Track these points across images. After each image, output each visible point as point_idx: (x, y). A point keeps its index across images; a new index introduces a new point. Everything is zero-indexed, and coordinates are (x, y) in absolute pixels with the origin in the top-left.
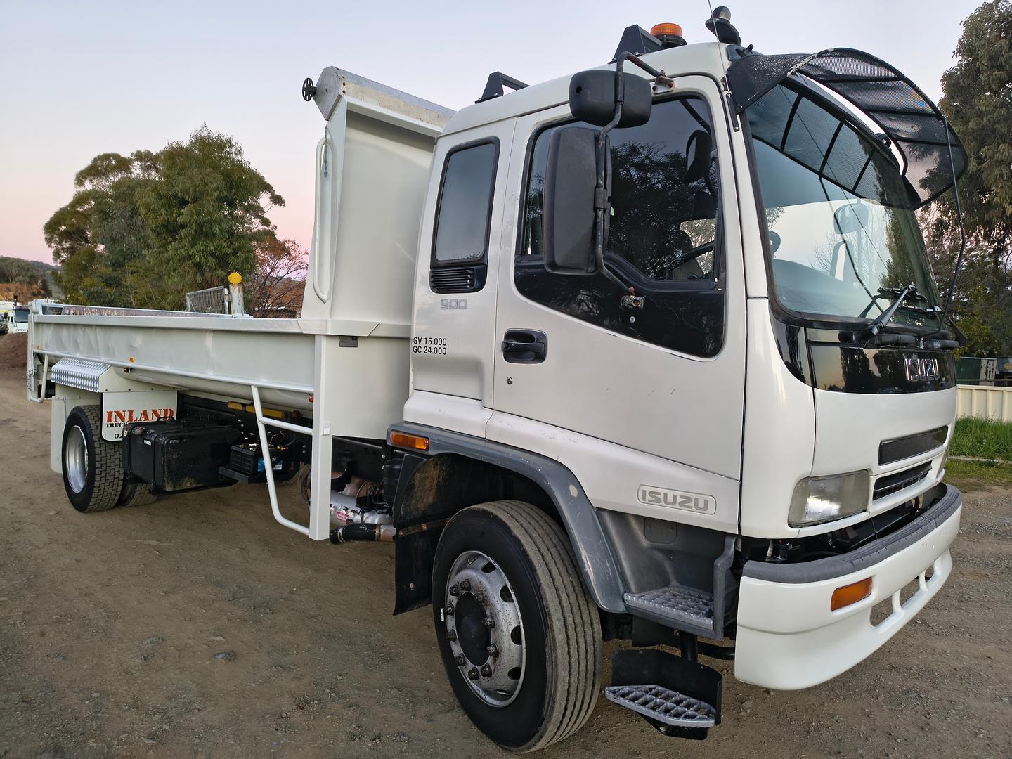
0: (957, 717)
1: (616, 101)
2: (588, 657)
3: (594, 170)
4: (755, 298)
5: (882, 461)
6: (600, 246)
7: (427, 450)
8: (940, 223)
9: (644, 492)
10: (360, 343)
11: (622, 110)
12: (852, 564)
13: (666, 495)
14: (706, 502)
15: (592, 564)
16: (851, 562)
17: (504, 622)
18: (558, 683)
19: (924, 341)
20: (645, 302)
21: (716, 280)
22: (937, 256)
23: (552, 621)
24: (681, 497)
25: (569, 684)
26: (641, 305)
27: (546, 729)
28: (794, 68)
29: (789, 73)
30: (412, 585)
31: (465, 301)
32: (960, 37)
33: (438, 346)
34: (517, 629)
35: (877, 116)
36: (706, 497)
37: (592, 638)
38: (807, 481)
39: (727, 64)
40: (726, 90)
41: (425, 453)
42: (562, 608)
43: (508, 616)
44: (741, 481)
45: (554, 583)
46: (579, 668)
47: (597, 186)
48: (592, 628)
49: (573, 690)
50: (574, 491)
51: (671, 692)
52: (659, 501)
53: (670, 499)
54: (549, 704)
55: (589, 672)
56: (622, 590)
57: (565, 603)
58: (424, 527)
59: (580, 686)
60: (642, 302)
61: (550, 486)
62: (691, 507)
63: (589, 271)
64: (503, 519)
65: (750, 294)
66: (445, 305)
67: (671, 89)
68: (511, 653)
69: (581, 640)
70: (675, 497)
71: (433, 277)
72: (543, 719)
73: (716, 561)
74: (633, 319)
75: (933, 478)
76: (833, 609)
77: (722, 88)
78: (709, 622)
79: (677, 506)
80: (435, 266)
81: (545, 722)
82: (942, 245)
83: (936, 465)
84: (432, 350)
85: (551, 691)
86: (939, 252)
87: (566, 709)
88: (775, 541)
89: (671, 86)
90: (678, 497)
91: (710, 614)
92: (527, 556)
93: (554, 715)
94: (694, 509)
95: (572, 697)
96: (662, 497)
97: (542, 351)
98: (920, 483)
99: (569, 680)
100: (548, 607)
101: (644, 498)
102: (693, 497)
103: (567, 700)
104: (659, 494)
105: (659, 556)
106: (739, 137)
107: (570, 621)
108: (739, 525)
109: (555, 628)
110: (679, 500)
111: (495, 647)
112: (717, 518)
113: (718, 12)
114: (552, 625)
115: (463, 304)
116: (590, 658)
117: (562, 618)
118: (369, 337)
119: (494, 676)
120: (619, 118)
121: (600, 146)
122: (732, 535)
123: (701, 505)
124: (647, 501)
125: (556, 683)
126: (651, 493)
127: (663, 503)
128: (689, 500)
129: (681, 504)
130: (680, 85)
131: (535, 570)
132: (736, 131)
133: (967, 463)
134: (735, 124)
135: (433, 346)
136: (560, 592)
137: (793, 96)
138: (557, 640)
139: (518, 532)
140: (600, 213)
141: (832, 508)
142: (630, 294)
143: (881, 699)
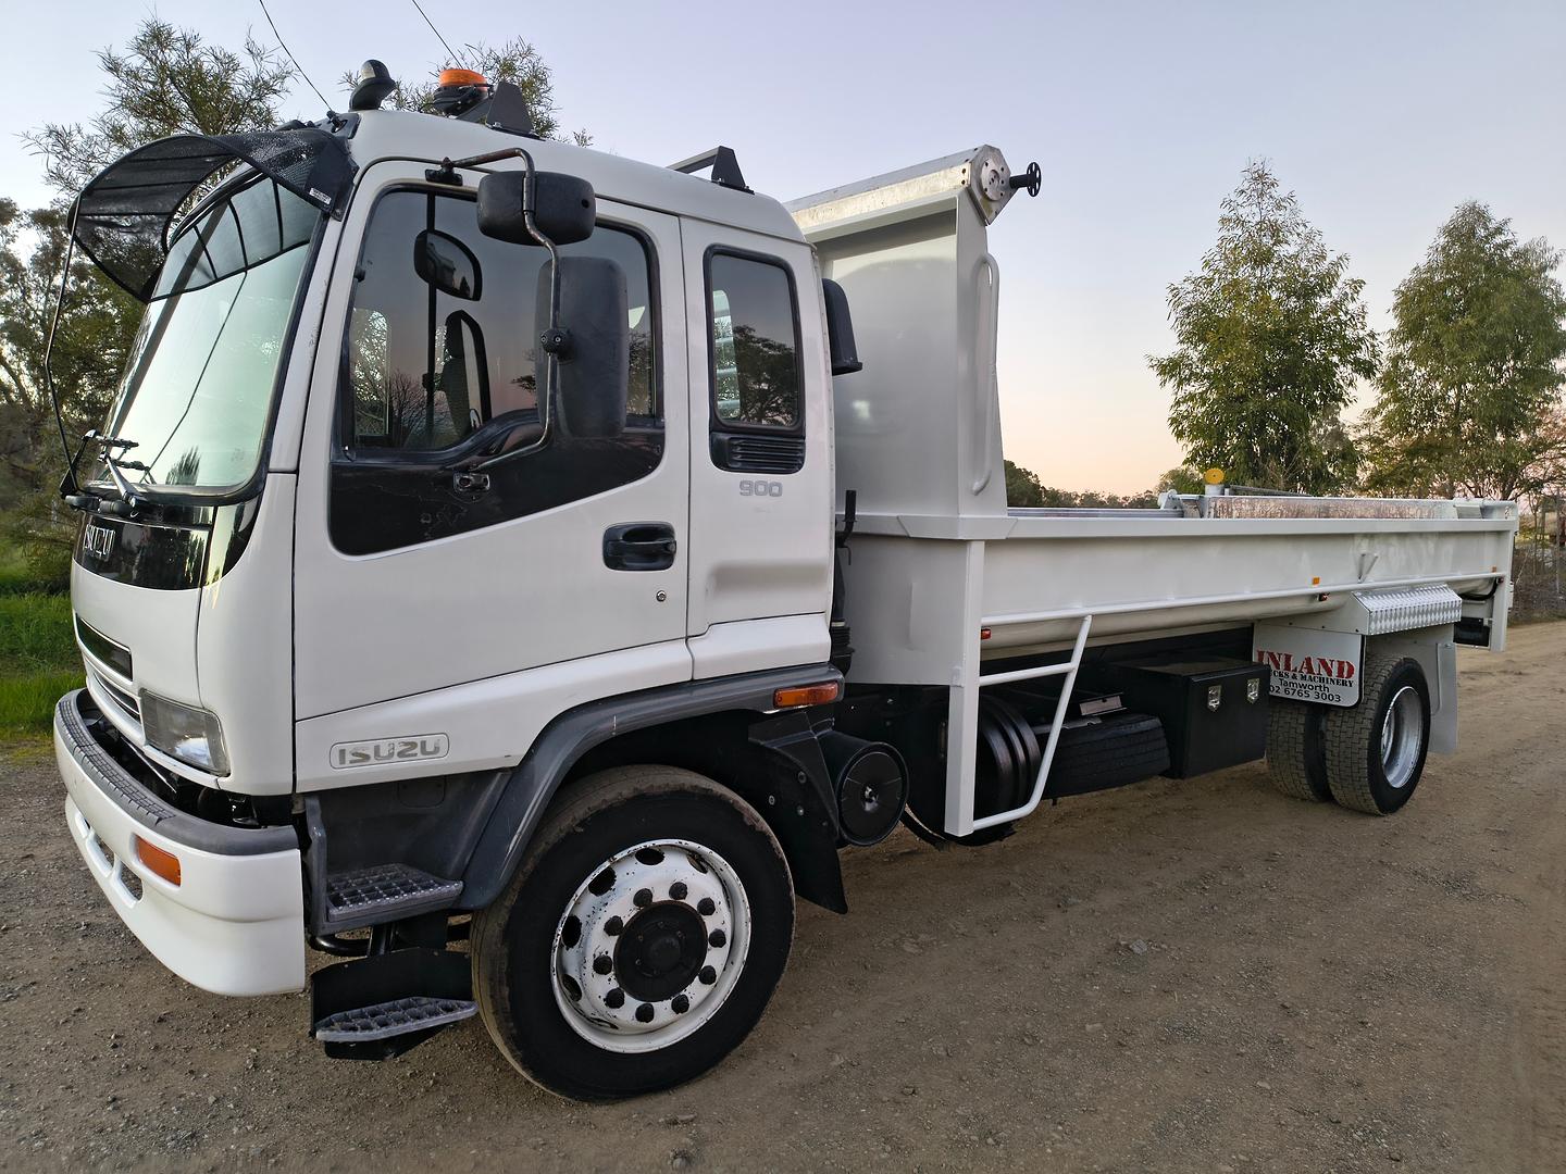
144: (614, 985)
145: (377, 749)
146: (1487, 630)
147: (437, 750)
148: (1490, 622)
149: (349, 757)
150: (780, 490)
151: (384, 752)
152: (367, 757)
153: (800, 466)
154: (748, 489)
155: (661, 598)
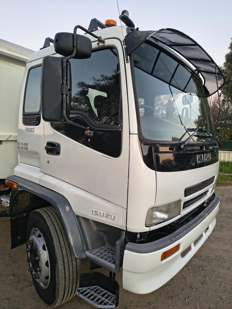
0: (215, 278)
1: (73, 47)
2: (74, 273)
3: (61, 77)
4: (133, 134)
5: (185, 196)
6: (64, 111)
7: (18, 188)
8: (224, 100)
9: (93, 210)
10: (3, 143)
11: (76, 51)
12: (171, 240)
13: (100, 213)
14: (115, 216)
15: (72, 240)
16: (170, 240)
17: (43, 259)
18: (60, 285)
19: (205, 147)
20: (93, 134)
21: (119, 126)
22: (223, 110)
23: (58, 261)
24: (106, 214)
25: (65, 285)
26: (92, 135)
27: (57, 302)
28: (150, 36)
29: (148, 38)
30: (19, 237)
31: (34, 129)
32: (230, 43)
33: (25, 146)
34: (47, 261)
35: (192, 61)
36: (115, 215)
37: (76, 266)
38: (153, 209)
39: (125, 34)
40: (124, 45)
41: (17, 189)
42: (63, 255)
43: (44, 256)
44: (127, 209)
45: (60, 244)
46: (69, 278)
47: (63, 84)
48: (76, 261)
49: (67, 287)
50: (67, 208)
51: (102, 289)
52: (98, 215)
53: (102, 214)
54: (57, 292)
55: (74, 279)
56: (85, 248)
57: (64, 253)
58: (24, 215)
59: (70, 285)
60: (92, 133)
61: (57, 207)
62: (109, 218)
63: (62, 121)
64: (44, 217)
65: (131, 133)
66: (27, 130)
67: (104, 44)
68: (46, 270)
69: (71, 267)
70: (103, 213)
71: (23, 119)
72: (56, 298)
73: (116, 242)
74: (89, 140)
75: (209, 195)
76: (162, 260)
77: (123, 44)
78: (113, 266)
79: (104, 217)
80: (24, 115)
81: (56, 299)
82: (224, 107)
83: (210, 190)
84: (23, 148)
85: (57, 288)
86: (223, 109)
87: (64, 294)
88: (140, 233)
89: (104, 43)
90: (105, 214)
91: (114, 263)
92: (51, 234)
93: (59, 297)
94: (110, 219)
95: (67, 290)
96: (99, 213)
97: (59, 151)
98: (204, 197)
99: (65, 283)
100: (57, 255)
101: (93, 213)
102: (110, 214)
103: (65, 290)
104: (98, 212)
105: (101, 233)
106: (128, 65)
107: (66, 260)
108: (126, 227)
109: (59, 264)
110: (105, 215)
111: (40, 268)
112: (118, 223)
113: (124, 12)
114: (58, 263)
115: (33, 130)
116: (75, 273)
117: (62, 259)
118: (6, 141)
119: (40, 278)
120: (75, 54)
121: (64, 66)
122: (124, 230)
123: (113, 217)
124: (94, 215)
125: (59, 285)
126: (95, 211)
127: (99, 216)
128: (109, 215)
129: (106, 216)
130: (108, 43)
131: (53, 240)
132: (127, 63)
133: (227, 176)
134: (127, 60)
135: (24, 146)
136: (62, 249)
137: (158, 51)
138: (59, 269)
139: (49, 223)
140: (64, 96)
141: (165, 216)
142: (87, 130)
143: (190, 270)
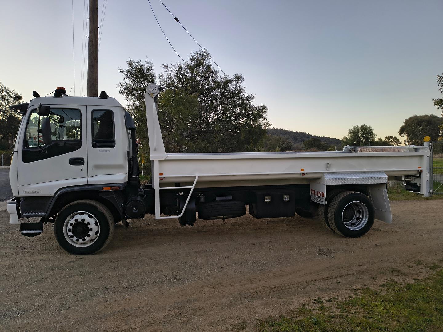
144: (72, 234)
145: (30, 191)
146: (419, 187)
147: (39, 192)
148: (420, 185)
149: (26, 192)
150: (109, 151)
151: (31, 192)
152: (29, 192)
153: (114, 147)
154: (101, 151)
155: (81, 170)
